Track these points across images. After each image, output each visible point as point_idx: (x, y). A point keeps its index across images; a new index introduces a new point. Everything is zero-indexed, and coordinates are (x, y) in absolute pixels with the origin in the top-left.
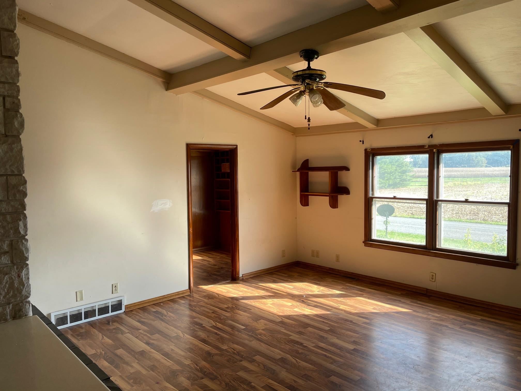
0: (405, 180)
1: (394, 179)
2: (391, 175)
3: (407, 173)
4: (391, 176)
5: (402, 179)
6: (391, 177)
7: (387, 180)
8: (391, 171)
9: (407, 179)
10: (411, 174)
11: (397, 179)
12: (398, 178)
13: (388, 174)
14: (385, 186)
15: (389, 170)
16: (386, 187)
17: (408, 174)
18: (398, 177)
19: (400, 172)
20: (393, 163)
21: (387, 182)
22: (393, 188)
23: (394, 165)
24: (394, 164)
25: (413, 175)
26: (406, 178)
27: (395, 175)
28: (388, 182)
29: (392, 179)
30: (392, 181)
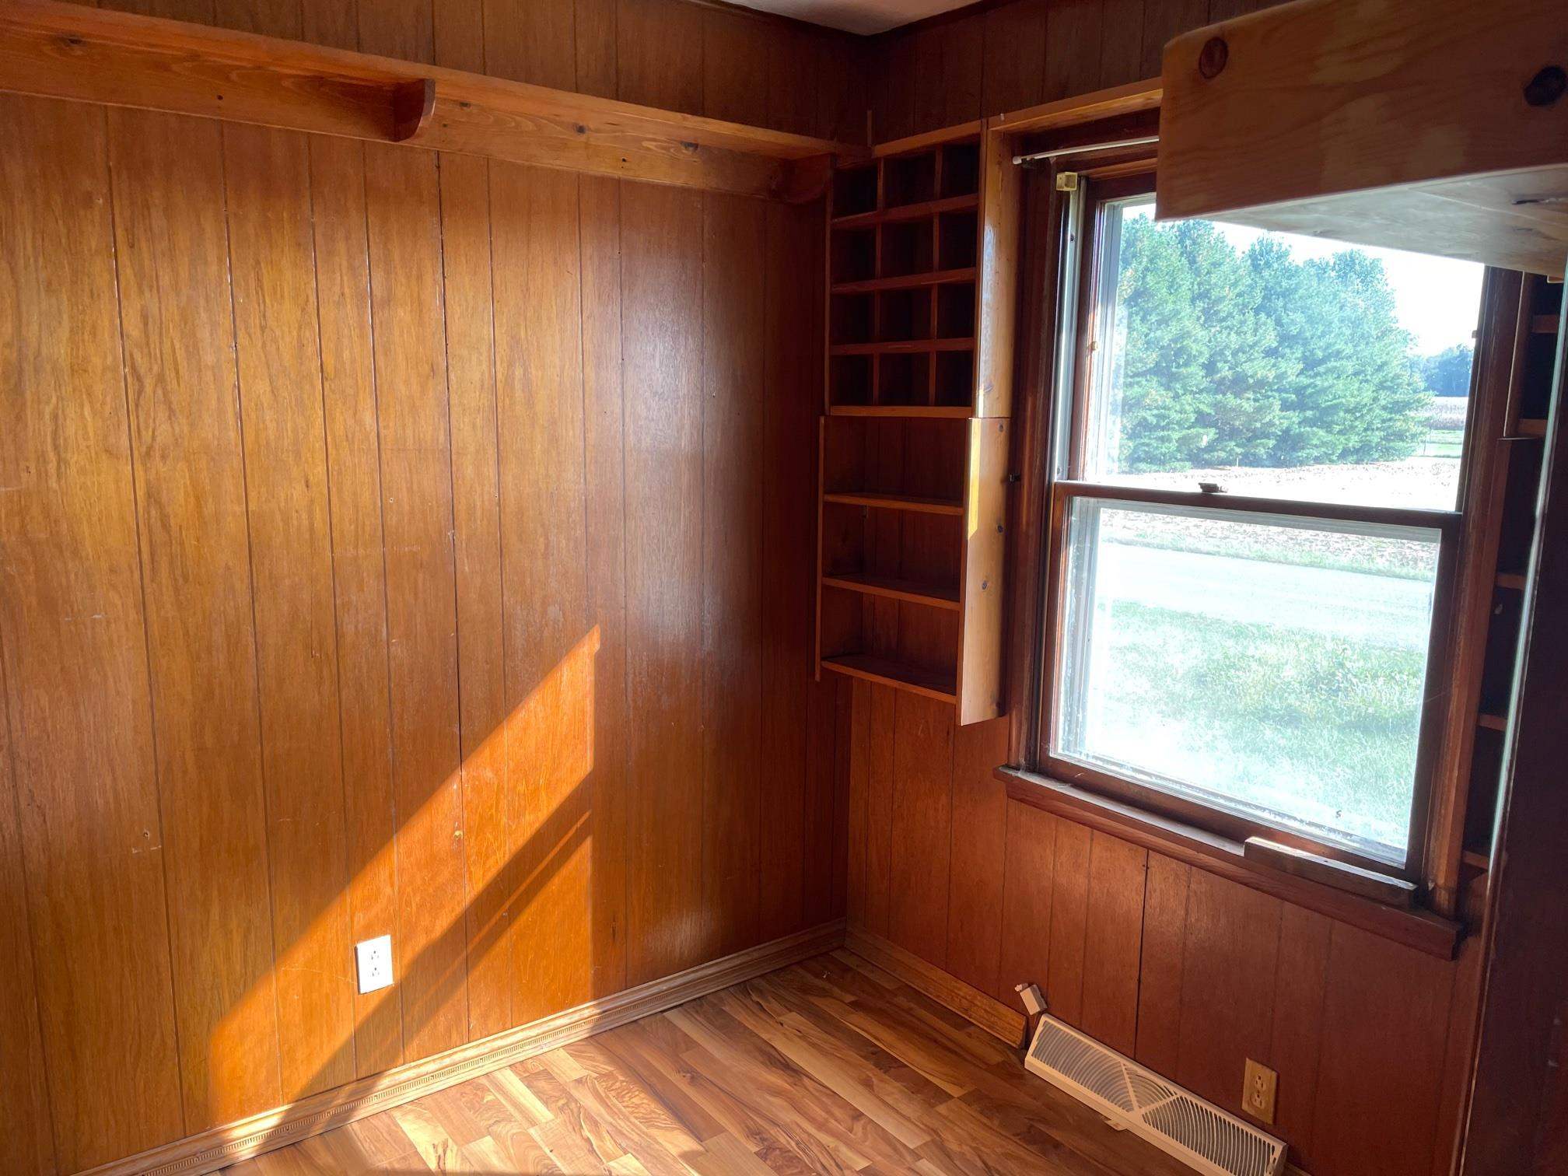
0: (1400, 436)
1: (1366, 430)
2: (1358, 414)
3: (1407, 412)
4: (1356, 419)
5: (1390, 431)
6: (1357, 423)
7: (1340, 432)
8: (1358, 403)
9: (1408, 434)
10: (1423, 414)
11: (1373, 430)
12: (1378, 429)
13: (1347, 411)
14: (1333, 454)
15: (1352, 399)
16: (1335, 458)
17: (1412, 414)
18: (1379, 426)
19: (1384, 408)
20: (1366, 375)
21: (1342, 439)
22: (1357, 462)
23: (1367, 381)
24: (1369, 377)
25: (1428, 419)
26: (1404, 427)
27: (1368, 417)
28: (1344, 442)
29: (1357, 430)
30: (1356, 438)
